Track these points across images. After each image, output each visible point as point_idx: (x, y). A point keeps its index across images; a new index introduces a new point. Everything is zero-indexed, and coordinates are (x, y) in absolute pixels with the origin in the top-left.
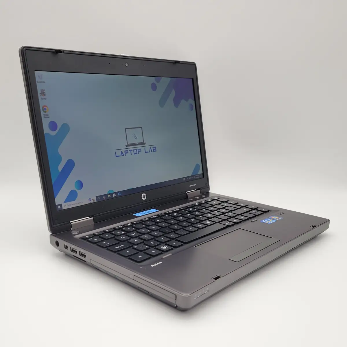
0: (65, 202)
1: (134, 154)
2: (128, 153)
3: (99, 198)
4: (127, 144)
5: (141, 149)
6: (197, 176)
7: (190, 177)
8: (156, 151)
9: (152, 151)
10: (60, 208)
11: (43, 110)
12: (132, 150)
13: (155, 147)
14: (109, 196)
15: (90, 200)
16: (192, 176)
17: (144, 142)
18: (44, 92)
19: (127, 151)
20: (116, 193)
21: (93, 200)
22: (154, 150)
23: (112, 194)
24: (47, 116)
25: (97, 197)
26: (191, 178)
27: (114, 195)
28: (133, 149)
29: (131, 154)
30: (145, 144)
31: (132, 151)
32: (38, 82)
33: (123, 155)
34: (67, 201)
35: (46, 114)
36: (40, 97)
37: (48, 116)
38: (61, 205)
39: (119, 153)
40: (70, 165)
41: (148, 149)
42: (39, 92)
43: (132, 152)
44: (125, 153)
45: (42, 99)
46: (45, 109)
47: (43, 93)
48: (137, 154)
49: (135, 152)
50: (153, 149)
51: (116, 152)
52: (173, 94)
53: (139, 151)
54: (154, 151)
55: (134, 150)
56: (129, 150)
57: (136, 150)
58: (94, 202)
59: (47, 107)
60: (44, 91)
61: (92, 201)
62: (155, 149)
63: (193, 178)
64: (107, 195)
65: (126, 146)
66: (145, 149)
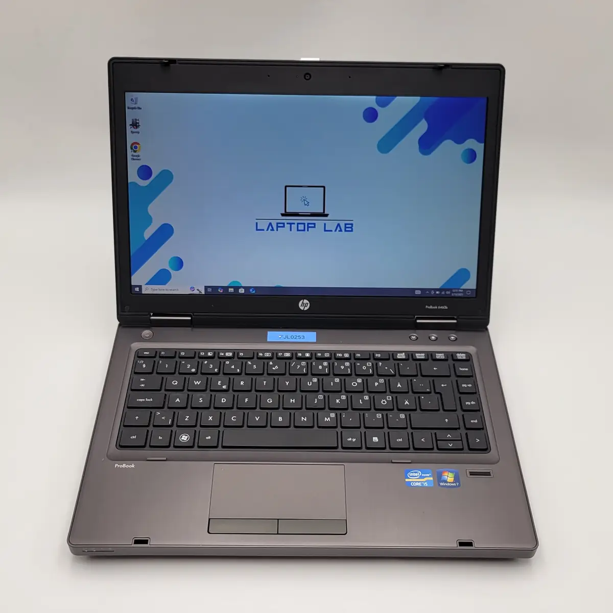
0: (147, 284)
1: (298, 230)
2: (284, 227)
3: (210, 290)
4: (284, 212)
5: (314, 224)
6: (454, 291)
7: (436, 290)
8: (352, 231)
9: (341, 231)
10: (138, 290)
11: (132, 149)
12: (294, 223)
13: (352, 224)
14: (231, 290)
15: (193, 289)
16: (441, 290)
17: (326, 213)
18: (136, 123)
19: (284, 224)
20: (246, 288)
21: (198, 290)
22: (349, 228)
23: (237, 288)
24: (136, 158)
25: (206, 288)
26: (437, 292)
27: (242, 291)
28: (296, 222)
29: (291, 230)
30: (327, 215)
31: (292, 225)
32: (129, 108)
33: (273, 230)
34: (152, 282)
35: (135, 154)
36: (129, 129)
37: (139, 158)
38: (140, 287)
39: (263, 225)
40: (165, 232)
41: (331, 225)
42: (129, 122)
44: (278, 227)
45: (132, 132)
46: (136, 147)
47: (135, 125)
48: (304, 230)
49: (301, 227)
50: (346, 227)
51: (257, 223)
52: (422, 127)
53: (308, 227)
54: (345, 231)
55: (298, 224)
56: (287, 223)
57: (304, 224)
58: (200, 293)
59: (138, 144)
60: (138, 122)
61: (196, 292)
62: (351, 228)
63: (443, 293)
64: (227, 288)
65: (283, 215)
66: (325, 224)
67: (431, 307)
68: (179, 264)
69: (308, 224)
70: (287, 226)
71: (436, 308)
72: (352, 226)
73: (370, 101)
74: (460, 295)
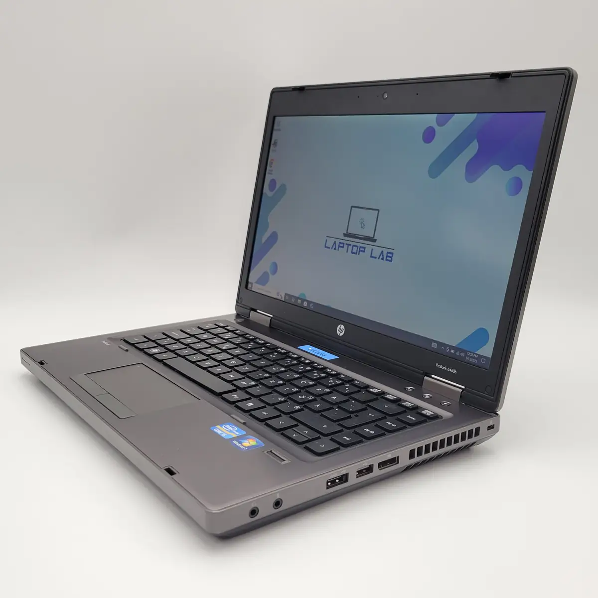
1: (352, 253)
2: (343, 247)
3: (287, 298)
4: (345, 233)
5: (365, 248)
6: (469, 354)
7: (451, 347)
8: (391, 261)
10: (251, 287)
11: (269, 164)
12: (350, 245)
13: (392, 254)
14: (299, 301)
15: (278, 294)
16: (456, 349)
17: (375, 238)
19: (344, 244)
20: (309, 302)
21: (281, 295)
22: (389, 257)
23: (303, 300)
24: (271, 172)
25: (286, 294)
26: (452, 351)
27: (305, 304)
28: (352, 244)
29: (347, 252)
30: (375, 241)
31: (349, 246)
34: (258, 281)
35: (271, 169)
38: (253, 284)
40: (274, 237)
42: (273, 141)
43: (350, 248)
44: (339, 246)
45: (273, 150)
46: (272, 163)
47: (275, 144)
48: (356, 253)
49: (355, 250)
50: (387, 256)
51: (326, 240)
52: (473, 149)
53: (360, 251)
54: (386, 260)
55: (354, 246)
56: (347, 244)
58: (282, 299)
61: (279, 297)
62: (391, 257)
63: (458, 353)
64: (297, 298)
65: (345, 235)
66: (372, 249)
67: (441, 367)
68: (275, 268)
69: (360, 247)
70: (346, 247)
71: (446, 369)
72: (392, 256)
73: (430, 119)
74: (474, 361)
